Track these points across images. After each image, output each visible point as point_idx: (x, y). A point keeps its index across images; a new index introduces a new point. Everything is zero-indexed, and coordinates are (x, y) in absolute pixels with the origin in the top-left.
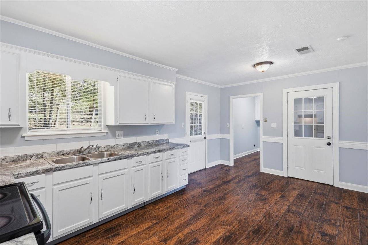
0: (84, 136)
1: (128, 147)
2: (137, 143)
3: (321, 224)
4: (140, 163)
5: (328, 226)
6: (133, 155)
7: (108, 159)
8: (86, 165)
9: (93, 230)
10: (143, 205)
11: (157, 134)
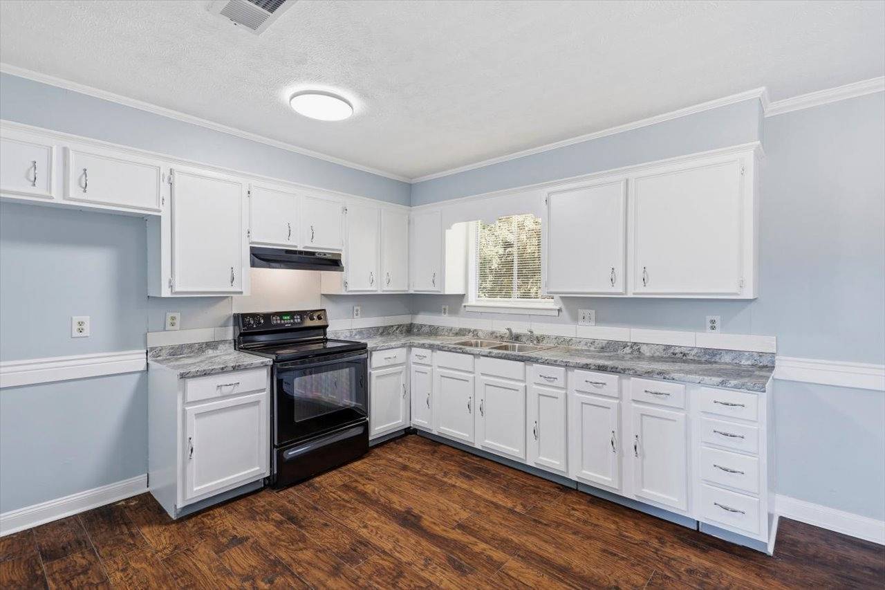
0: (539, 313)
1: (602, 348)
2: (629, 344)
3: (35, 570)
4: (550, 381)
5: (15, 579)
6: (533, 358)
7: (490, 352)
8: (463, 353)
9: (478, 459)
10: (574, 487)
11: (713, 328)
